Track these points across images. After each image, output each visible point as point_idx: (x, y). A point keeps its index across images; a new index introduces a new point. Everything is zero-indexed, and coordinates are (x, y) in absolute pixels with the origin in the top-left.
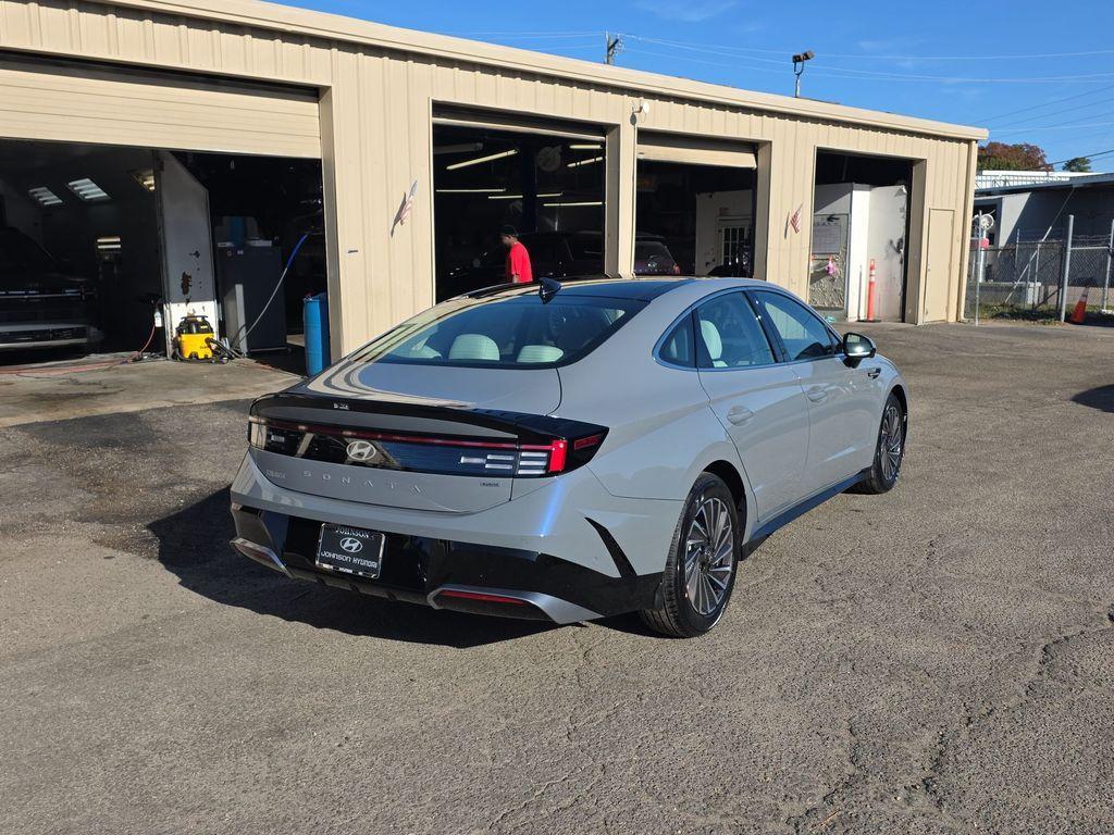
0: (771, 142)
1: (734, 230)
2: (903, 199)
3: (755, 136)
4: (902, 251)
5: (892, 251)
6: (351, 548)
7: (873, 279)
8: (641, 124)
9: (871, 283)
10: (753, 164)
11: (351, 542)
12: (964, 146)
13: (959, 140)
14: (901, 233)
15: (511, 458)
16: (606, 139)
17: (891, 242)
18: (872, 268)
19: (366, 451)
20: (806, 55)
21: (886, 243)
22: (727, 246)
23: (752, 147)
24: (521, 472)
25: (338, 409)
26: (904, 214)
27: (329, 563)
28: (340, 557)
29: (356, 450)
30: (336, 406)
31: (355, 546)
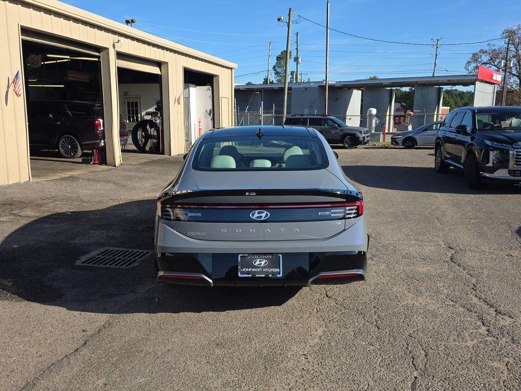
0: (167, 63)
1: (132, 103)
2: (210, 92)
3: (162, 59)
4: (212, 115)
5: (207, 115)
6: (260, 264)
7: (201, 127)
8: (117, 49)
9: (200, 129)
10: (159, 73)
11: (260, 261)
12: (230, 70)
13: (228, 68)
14: (210, 107)
16: (101, 55)
17: (207, 111)
18: (200, 122)
19: (263, 215)
20: (132, 20)
21: (204, 111)
22: (129, 111)
23: (159, 64)
24: (348, 216)
25: (249, 195)
26: (211, 99)
27: (248, 274)
28: (254, 270)
29: (256, 215)
30: (247, 194)
31: (263, 263)
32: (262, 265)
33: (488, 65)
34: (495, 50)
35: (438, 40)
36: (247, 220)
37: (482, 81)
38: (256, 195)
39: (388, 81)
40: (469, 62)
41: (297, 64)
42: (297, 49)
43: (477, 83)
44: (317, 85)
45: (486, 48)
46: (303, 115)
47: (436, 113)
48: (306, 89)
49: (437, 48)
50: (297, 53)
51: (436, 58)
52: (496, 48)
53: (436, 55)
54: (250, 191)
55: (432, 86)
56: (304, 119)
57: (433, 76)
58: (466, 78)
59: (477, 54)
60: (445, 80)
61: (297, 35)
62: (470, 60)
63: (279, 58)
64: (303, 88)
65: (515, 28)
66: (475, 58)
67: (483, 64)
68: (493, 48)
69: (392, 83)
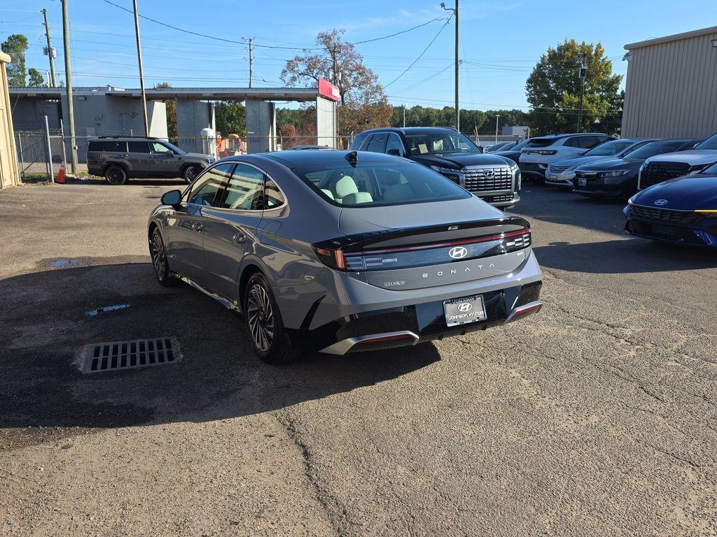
6: (466, 309)
15: (520, 239)
19: (461, 252)
27: (455, 322)
28: (460, 316)
29: (455, 253)
30: (450, 228)
31: (467, 307)
32: (467, 310)
33: (306, 77)
34: (311, 59)
35: (251, 40)
36: (447, 260)
37: (322, 96)
38: (458, 229)
39: (209, 92)
40: (284, 72)
41: (51, 59)
42: (47, 35)
43: (319, 98)
44: (103, 93)
45: (302, 55)
46: (117, 137)
47: (270, 135)
48: (85, 98)
49: (250, 50)
50: (48, 42)
51: (251, 64)
52: (312, 55)
53: (251, 60)
54: (453, 225)
55: (263, 100)
56: (119, 142)
57: (250, 87)
58: (306, 92)
59: (292, 61)
60: (282, 93)
61: (44, 13)
62: (285, 69)
63: (6, 46)
64: (81, 96)
65: (330, 33)
66: (291, 65)
67: (300, 74)
68: (310, 55)
69: (215, 94)
